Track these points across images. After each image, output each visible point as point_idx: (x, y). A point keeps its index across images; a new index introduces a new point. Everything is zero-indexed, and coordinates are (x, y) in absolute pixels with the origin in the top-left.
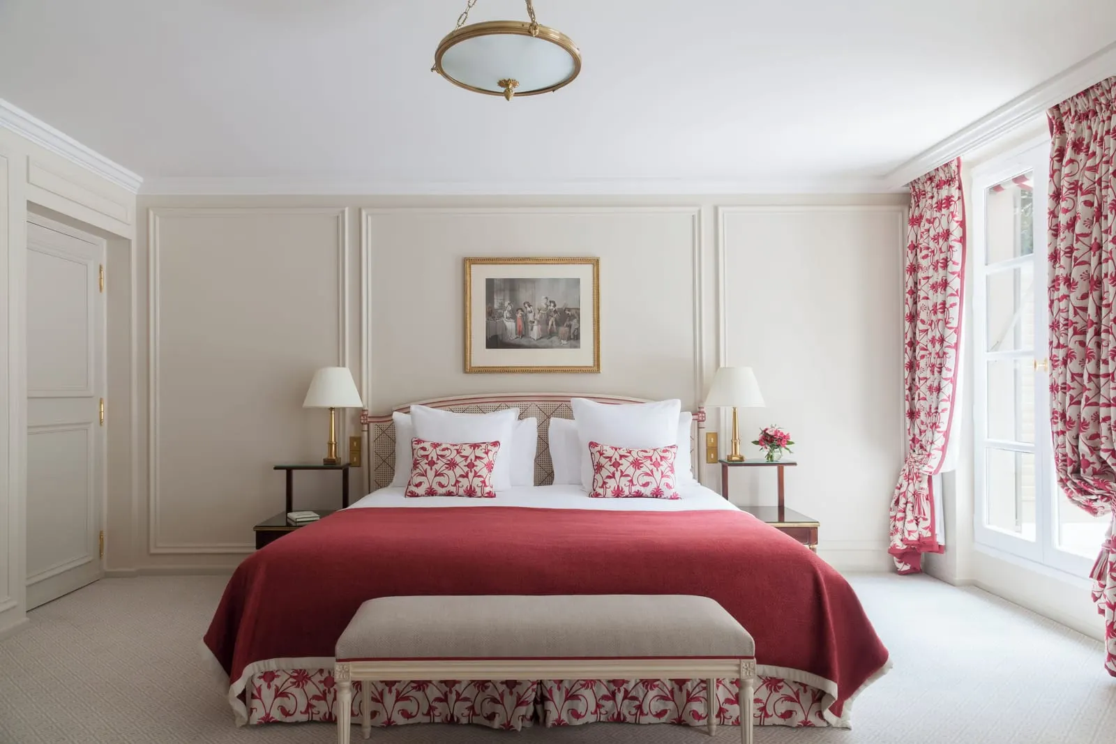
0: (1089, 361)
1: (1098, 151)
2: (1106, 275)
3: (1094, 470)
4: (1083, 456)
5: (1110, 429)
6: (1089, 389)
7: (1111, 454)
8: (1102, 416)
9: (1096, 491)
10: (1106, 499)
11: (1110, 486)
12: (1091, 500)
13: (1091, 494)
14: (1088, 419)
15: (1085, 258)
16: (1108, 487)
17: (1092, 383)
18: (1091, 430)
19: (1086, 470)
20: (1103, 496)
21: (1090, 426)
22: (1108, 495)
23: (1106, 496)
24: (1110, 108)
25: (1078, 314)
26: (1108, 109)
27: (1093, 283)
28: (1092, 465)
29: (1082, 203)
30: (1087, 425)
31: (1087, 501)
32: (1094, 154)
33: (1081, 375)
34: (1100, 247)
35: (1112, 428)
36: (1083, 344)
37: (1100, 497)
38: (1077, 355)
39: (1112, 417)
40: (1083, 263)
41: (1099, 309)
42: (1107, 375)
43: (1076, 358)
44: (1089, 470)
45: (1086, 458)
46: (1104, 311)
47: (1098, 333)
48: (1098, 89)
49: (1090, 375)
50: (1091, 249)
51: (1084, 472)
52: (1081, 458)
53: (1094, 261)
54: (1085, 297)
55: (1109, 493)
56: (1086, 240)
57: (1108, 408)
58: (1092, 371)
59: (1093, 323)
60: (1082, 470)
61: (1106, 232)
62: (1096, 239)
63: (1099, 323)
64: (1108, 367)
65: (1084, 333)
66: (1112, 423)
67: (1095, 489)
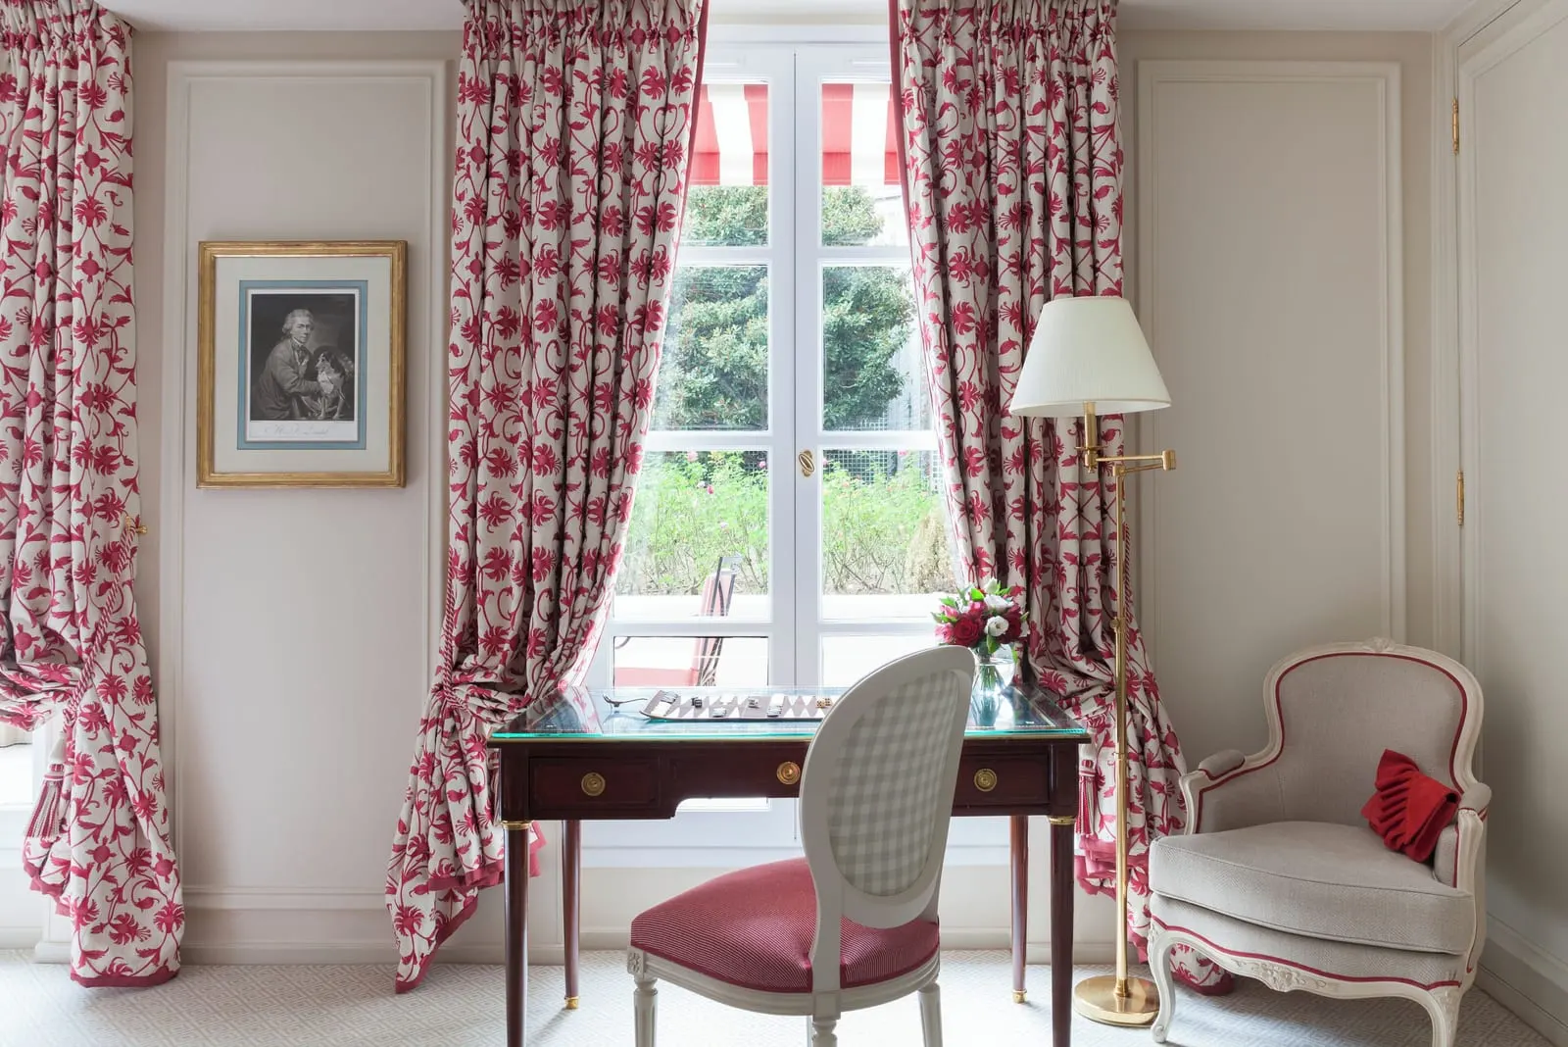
0: (33, 464)
1: (47, 109)
2: (67, 321)
3: (37, 648)
4: (20, 628)
5: (69, 579)
6: (33, 512)
7: (69, 620)
8: (54, 557)
9: (46, 686)
10: (62, 695)
11: (69, 674)
12: (30, 703)
13: (29, 692)
14: (30, 565)
15: (24, 285)
16: (65, 676)
17: (37, 502)
18: (33, 583)
19: (27, 651)
20: (57, 693)
21: (33, 576)
22: (64, 689)
23: (63, 692)
24: (69, 47)
25: (12, 380)
26: (65, 48)
27: (40, 331)
28: (34, 643)
29: (20, 190)
30: (28, 574)
31: (23, 706)
32: (39, 112)
33: (16, 488)
34: (52, 272)
35: (74, 577)
36: (18, 434)
37: (51, 694)
38: (10, 452)
39: (73, 557)
40: (19, 293)
41: (49, 378)
42: (67, 489)
43: (7, 457)
44: (30, 652)
45: (25, 631)
46: (60, 381)
47: (46, 417)
48: (50, 7)
49: (34, 487)
50: (33, 272)
51: (23, 655)
52: (16, 631)
53: (41, 293)
54: (23, 351)
55: (66, 685)
56: (26, 254)
57: (68, 543)
58: (38, 480)
59: (39, 399)
60: (18, 653)
61: (69, 249)
62: (44, 257)
63: (50, 401)
64: (69, 475)
65: (20, 414)
66: (75, 569)
67: (44, 683)
